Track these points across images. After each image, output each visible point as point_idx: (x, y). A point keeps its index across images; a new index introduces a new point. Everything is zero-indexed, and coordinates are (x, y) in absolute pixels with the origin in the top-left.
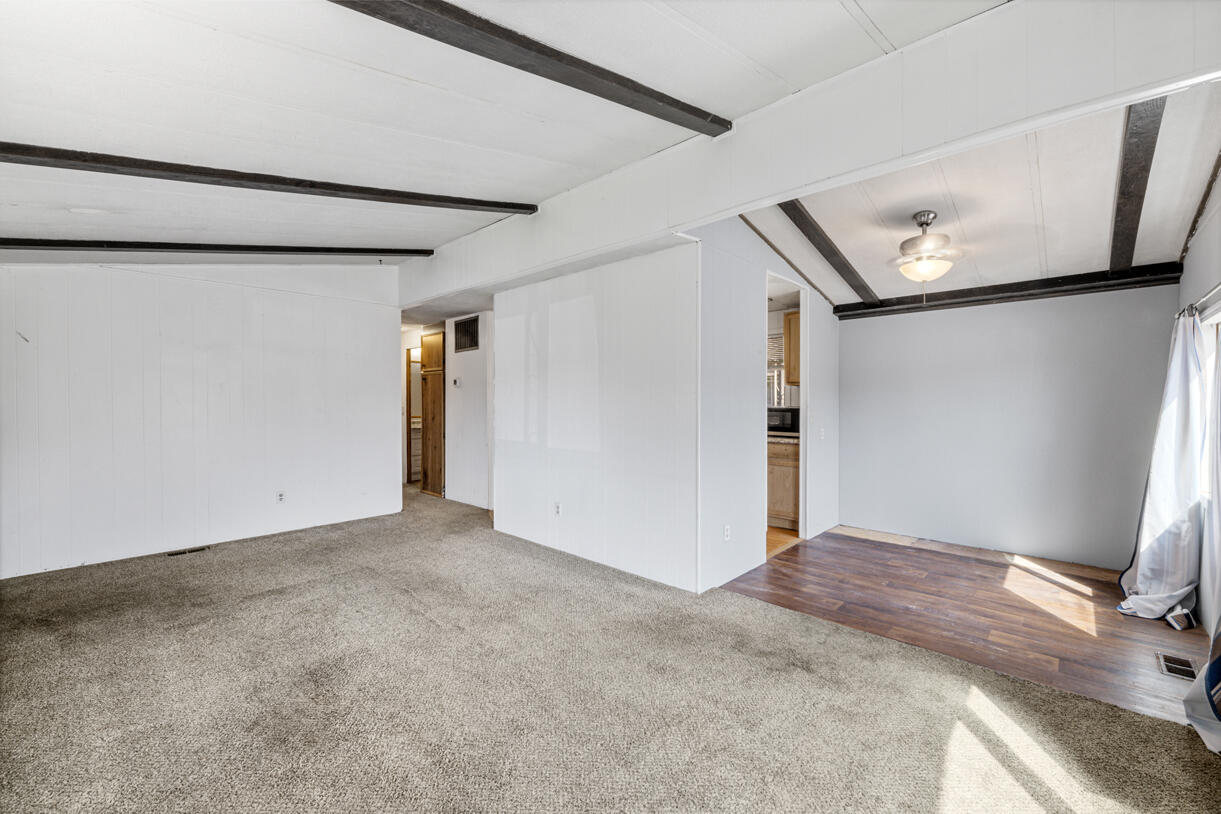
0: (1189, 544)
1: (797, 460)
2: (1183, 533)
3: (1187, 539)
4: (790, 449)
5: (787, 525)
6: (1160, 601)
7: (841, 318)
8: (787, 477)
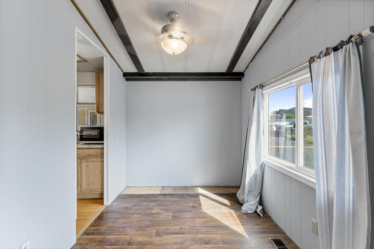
0: (260, 178)
1: (103, 157)
2: (258, 175)
3: (259, 177)
4: (99, 151)
5: (97, 197)
6: (254, 205)
7: (127, 80)
8: (97, 169)
